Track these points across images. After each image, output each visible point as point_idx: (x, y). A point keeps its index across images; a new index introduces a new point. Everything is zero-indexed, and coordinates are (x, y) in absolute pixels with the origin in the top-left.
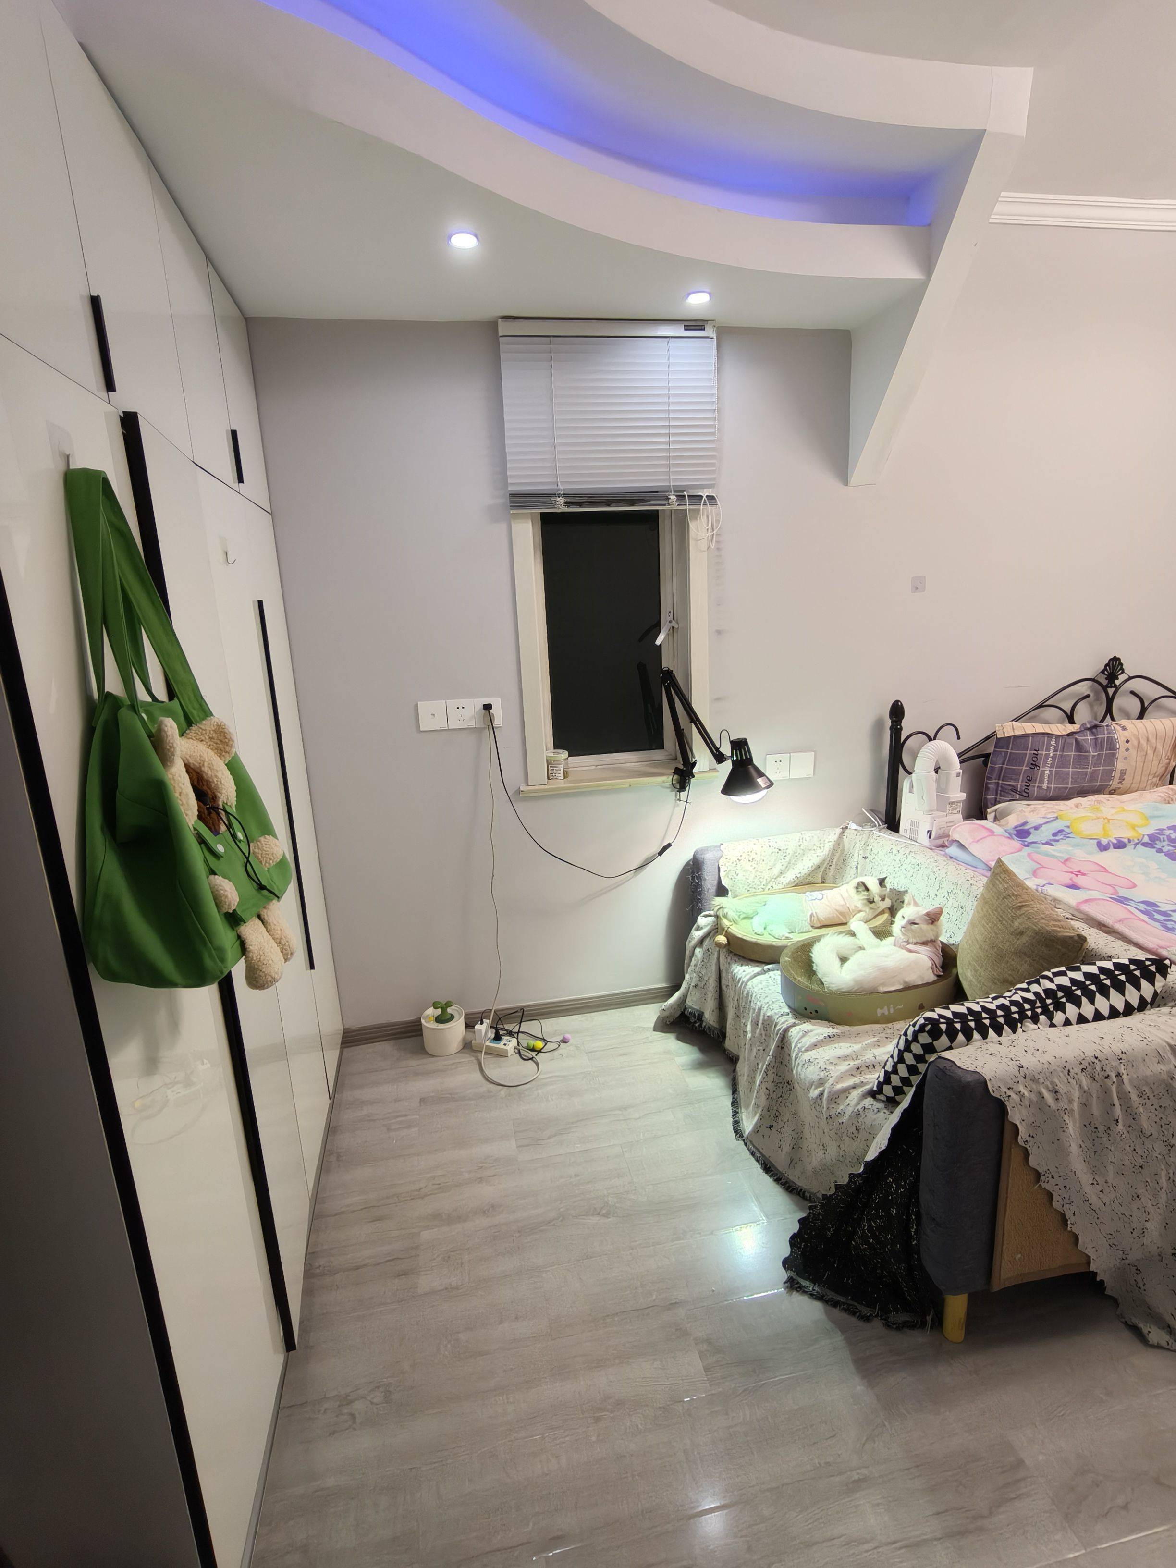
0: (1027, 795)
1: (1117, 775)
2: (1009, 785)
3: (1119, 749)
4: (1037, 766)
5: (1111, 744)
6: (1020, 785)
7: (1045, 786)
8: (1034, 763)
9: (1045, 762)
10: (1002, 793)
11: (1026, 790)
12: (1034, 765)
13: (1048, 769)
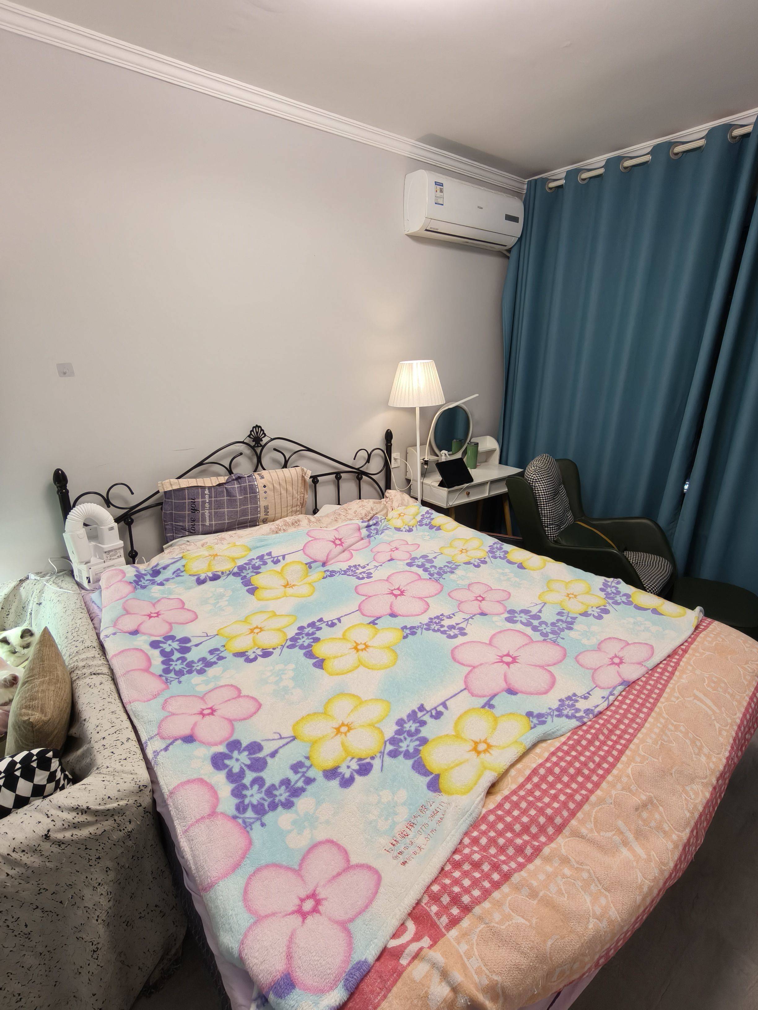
0: (194, 532)
1: (262, 510)
2: (180, 526)
3: (259, 492)
4: (196, 510)
5: (253, 489)
6: (187, 525)
7: (207, 523)
8: (193, 508)
9: (204, 508)
10: (176, 532)
11: (192, 528)
12: (194, 510)
13: (207, 511)
